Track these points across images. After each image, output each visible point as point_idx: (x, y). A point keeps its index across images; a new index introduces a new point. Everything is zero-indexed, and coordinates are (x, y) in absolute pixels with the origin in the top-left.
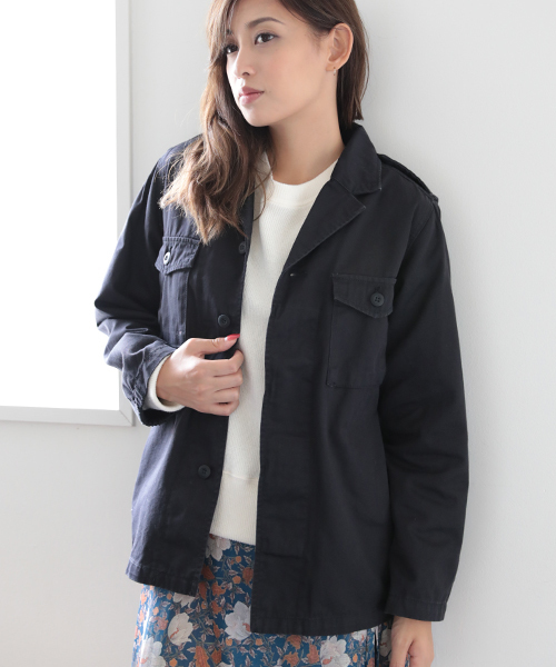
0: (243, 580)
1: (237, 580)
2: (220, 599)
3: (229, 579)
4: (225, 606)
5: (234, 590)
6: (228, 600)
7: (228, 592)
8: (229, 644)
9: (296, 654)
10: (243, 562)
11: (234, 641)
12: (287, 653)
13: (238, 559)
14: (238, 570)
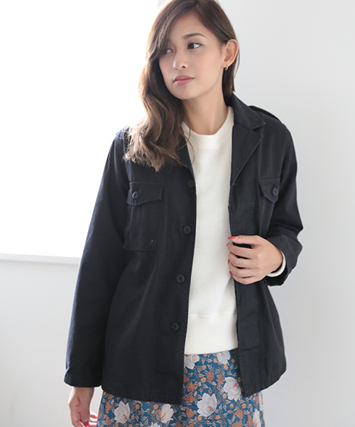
0: (207, 380)
1: (204, 380)
2: (194, 393)
3: (199, 380)
4: (197, 397)
5: (202, 386)
6: (199, 393)
7: (199, 388)
8: (200, 419)
9: (241, 422)
10: (207, 369)
11: (203, 417)
12: (235, 422)
13: (204, 367)
14: (204, 374)
